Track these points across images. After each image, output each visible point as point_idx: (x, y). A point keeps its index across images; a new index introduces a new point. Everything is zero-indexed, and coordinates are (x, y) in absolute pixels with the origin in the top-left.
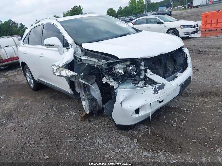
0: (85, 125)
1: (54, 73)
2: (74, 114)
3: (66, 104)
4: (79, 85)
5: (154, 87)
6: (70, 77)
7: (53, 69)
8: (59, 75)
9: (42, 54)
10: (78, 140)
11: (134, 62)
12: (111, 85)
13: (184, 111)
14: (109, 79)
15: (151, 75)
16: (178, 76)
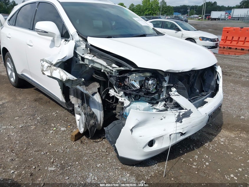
0: (76, 148)
1: (43, 71)
2: (62, 129)
3: (54, 113)
4: (76, 93)
5: (177, 114)
6: (64, 81)
7: (43, 66)
8: (50, 75)
9: (31, 41)
10: (63, 169)
11: (156, 74)
12: (120, 100)
13: (206, 147)
14: (118, 92)
15: (177, 96)
16: (207, 102)
